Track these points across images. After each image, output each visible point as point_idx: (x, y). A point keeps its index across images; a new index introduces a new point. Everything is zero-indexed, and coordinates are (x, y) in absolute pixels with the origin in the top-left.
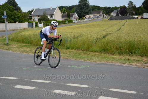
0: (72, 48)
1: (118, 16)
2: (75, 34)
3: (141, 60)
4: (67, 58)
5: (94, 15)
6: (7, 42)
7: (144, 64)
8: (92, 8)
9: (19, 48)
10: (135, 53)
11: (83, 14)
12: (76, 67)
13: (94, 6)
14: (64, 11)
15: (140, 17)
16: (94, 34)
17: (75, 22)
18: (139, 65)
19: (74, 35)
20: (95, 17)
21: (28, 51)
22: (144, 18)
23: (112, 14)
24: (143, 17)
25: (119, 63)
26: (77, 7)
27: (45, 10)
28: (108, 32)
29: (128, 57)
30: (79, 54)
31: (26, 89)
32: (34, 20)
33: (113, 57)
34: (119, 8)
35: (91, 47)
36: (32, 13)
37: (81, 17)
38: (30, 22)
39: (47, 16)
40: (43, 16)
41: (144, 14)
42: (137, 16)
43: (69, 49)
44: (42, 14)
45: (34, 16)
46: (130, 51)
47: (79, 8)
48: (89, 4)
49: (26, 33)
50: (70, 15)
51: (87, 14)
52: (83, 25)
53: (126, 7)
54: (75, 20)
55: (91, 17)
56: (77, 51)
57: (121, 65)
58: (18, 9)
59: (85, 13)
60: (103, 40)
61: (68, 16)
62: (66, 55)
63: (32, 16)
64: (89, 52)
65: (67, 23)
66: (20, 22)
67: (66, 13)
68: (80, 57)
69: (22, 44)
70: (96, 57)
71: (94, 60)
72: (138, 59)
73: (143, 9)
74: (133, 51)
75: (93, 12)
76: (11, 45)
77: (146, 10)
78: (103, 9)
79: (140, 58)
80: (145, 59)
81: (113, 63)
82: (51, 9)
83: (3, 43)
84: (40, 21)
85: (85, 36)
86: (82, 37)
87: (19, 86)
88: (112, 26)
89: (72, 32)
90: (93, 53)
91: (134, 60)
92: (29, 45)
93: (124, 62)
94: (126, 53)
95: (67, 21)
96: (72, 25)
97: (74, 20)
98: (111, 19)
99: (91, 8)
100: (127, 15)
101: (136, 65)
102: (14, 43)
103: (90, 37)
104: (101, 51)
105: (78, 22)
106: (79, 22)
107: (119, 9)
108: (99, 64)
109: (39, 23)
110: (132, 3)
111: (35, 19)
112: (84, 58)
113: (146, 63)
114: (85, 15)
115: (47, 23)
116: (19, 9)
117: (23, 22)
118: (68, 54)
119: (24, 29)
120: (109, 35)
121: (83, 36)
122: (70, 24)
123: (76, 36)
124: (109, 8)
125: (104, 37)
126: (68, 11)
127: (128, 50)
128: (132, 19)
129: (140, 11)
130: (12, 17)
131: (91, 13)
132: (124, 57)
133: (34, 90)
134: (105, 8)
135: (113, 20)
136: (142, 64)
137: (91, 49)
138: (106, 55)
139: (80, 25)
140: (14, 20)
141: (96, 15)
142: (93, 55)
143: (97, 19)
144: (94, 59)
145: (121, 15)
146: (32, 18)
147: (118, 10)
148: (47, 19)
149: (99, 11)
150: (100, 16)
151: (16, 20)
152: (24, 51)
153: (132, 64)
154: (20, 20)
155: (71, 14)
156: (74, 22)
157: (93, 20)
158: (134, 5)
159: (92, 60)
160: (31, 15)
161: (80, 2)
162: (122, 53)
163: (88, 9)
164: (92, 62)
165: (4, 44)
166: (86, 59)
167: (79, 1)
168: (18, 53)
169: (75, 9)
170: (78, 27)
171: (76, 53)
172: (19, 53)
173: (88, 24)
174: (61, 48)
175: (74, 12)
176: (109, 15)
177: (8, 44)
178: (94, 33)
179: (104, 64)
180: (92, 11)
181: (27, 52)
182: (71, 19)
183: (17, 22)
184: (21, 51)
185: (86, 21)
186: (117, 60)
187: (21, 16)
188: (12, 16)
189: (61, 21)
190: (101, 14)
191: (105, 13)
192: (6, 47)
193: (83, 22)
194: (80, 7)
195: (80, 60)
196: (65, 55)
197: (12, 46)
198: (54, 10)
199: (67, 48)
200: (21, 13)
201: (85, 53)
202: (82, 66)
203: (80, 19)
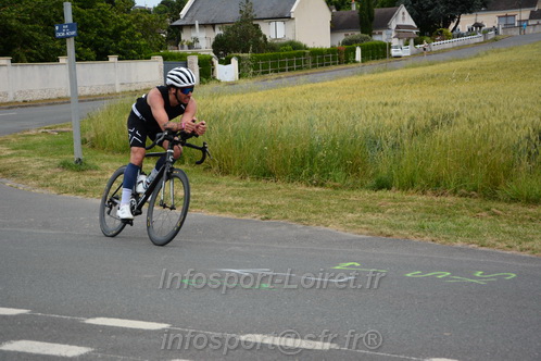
0: (408, 185)
2: (414, 112)
4: (389, 231)
5: (503, 14)
6: (78, 152)
11: (441, 8)
12: (447, 278)
16: (516, 112)
17: (400, 53)
19: (412, 118)
20: (508, 26)
30: (445, 212)
32: (190, 46)
35: (507, 175)
36: (183, 13)
37: (430, 25)
38: (172, 57)
39: (257, 27)
40: (238, 24)
43: (389, 188)
44: (232, 15)
45: (193, 26)
50: (372, 19)
51: (465, 11)
52: (442, 67)
54: (402, 43)
55: (487, 25)
56: (436, 199)
59: (454, 3)
61: (361, 23)
62: (381, 217)
63: (181, 28)
64: (502, 206)
65: (358, 57)
66: (125, 55)
67: (354, 8)
68: (457, 230)
71: (536, 244)
76: (96, 169)
83: (57, 160)
84: (223, 49)
85: (470, 121)
89: (394, 104)
90: (520, 209)
95: (358, 51)
96: (385, 70)
97: (395, 42)
102: (109, 160)
105: (413, 55)
109: (216, 62)
111: (197, 40)
112: (478, 233)
114: (453, 18)
117: (142, 54)
118: (391, 213)
122: (373, 62)
130: (87, 32)
131: (485, 6)
137: (509, 188)
139: (429, 70)
140: (96, 49)
141: (510, 13)
142: (523, 220)
143: (516, 32)
144: (532, 240)
146: (183, 37)
148: (259, 42)
150: (533, 16)
151: (107, 49)
154: (126, 47)
155: (377, 11)
156: (394, 52)
157: (494, 39)
160: (177, 23)
164: (527, 254)
165: (65, 166)
166: (490, 240)
170: (421, 79)
171: (428, 211)
173: (473, 63)
174: (350, 181)
175: (394, 4)
177: (80, 166)
182: (377, 38)
183: (113, 59)
185: (460, 48)
187: (129, 25)
188: (86, 25)
189: (328, 50)
192: (71, 178)
193: (444, 51)
195: (459, 244)
196: (374, 218)
197: (103, 174)
199: (378, 181)
200: (129, 10)
201: (477, 208)
202: (479, 274)
203: (428, 39)
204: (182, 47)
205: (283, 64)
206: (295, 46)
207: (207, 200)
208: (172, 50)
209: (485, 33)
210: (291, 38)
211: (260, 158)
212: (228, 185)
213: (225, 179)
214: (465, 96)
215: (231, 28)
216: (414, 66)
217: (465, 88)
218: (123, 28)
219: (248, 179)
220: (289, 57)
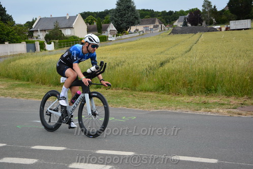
1: (186, 28)
2: (110, 61)
3: (226, 103)
5: (145, 26)
7: (231, 110)
8: (141, 14)
9: (10, 88)
10: (216, 90)
11: (125, 24)
12: (113, 120)
13: (144, 10)
14: (92, 20)
15: (224, 28)
16: (144, 60)
17: (111, 39)
18: (223, 111)
20: (147, 30)
21: (27, 94)
22: (231, 28)
23: (176, 23)
24: (229, 28)
25: (188, 110)
26: (113, 13)
27: (57, 20)
28: (168, 56)
29: (204, 99)
30: (119, 96)
31: (21, 164)
32: (37, 38)
33: (178, 98)
34: (187, 12)
35: (139, 82)
36: (34, 26)
37: (121, 30)
38: (30, 42)
39: (61, 31)
40: (54, 30)
41: (231, 22)
42: (219, 27)
44: (52, 27)
45: (37, 31)
46: (207, 88)
47: (117, 15)
48: (135, 7)
49: (23, 62)
50: (101, 28)
51: (132, 25)
52: (125, 44)
53: (199, 11)
54: (112, 36)
55: (140, 30)
56: (116, 91)
57: (192, 113)
58: (8, 19)
59: (128, 22)
60: (161, 69)
61: (98, 29)
63: (33, 31)
64: (137, 93)
66: (11, 42)
67: (95, 24)
68: (120, 102)
69: (16, 82)
70: (148, 101)
71: (145, 106)
72: (222, 102)
73: (230, 14)
74: (213, 87)
75: (142, 21)
77: (233, 15)
78: (160, 16)
79: (225, 100)
80: (233, 100)
81: (178, 111)
82: (68, 18)
84: (49, 39)
85: (128, 64)
86: (123, 67)
87: (8, 158)
88: (177, 44)
89: (105, 58)
90: (143, 93)
91: (215, 103)
92: (29, 82)
93: (198, 107)
94: (201, 91)
97: (109, 36)
98: (175, 32)
99: (139, 15)
100: (202, 24)
101: (218, 112)
102: (1, 80)
103: (138, 65)
104: (157, 90)
105: (116, 40)
106: (119, 39)
107: (188, 15)
108: (153, 113)
109: (46, 44)
110: (210, 3)
111: (39, 36)
112: (127, 103)
113: (236, 108)
114: (129, 27)
115: (62, 42)
116: (10, 18)
117: (18, 41)
119: (20, 54)
120: (171, 61)
121: (124, 64)
123: (113, 65)
124: (171, 13)
125: (162, 64)
126: (98, 20)
127: (205, 85)
128: (212, 31)
129: (224, 17)
131: (139, 23)
132: (197, 98)
133: (35, 164)
134: (164, 13)
135: (177, 33)
136: (229, 110)
137: (139, 87)
138: (165, 96)
139: (120, 45)
141: (147, 26)
142: (143, 97)
143: (149, 32)
144: (144, 104)
145: (192, 25)
146: (34, 35)
147: (186, 16)
148: (61, 36)
149: (153, 19)
150: (154, 27)
151: (4, 39)
152: (19, 95)
153: (211, 110)
154: (12, 39)
155: (103, 25)
156: (109, 39)
157: (142, 35)
158: (213, 7)
159: (142, 106)
160: (31, 30)
161: (118, 4)
162: (194, 92)
163: (133, 16)
164: (141, 110)
166: (131, 105)
167: (117, 2)
168: (8, 98)
169: (110, 17)
170: (117, 49)
171: (112, 95)
172: (10, 98)
175: (109, 23)
176: (171, 25)
178: (144, 58)
179: (162, 113)
180: (140, 20)
181: (24, 95)
182: (103, 34)
183: (7, 43)
184: (14, 95)
185: (131, 37)
186: (185, 105)
187: (12, 31)
190: (157, 23)
191: (163, 23)
193: (126, 38)
194: (119, 12)
195: (120, 107)
198: (72, 19)
200: (13, 25)
201: (129, 94)
202: (124, 118)
203: (120, 34)
204: (34, 38)
205: (70, 44)
206: (75, 37)
207: (35, 94)
208: (30, 40)
209: (139, 32)
210: (73, 35)
211: (56, 78)
212: (44, 89)
213: (43, 87)
214: (130, 54)
215: (51, 31)
216: (116, 44)
217: (131, 52)
218: (10, 32)
219: (52, 86)
220: (72, 41)
